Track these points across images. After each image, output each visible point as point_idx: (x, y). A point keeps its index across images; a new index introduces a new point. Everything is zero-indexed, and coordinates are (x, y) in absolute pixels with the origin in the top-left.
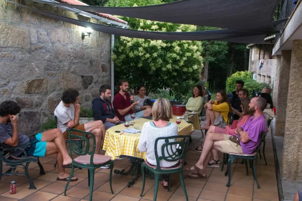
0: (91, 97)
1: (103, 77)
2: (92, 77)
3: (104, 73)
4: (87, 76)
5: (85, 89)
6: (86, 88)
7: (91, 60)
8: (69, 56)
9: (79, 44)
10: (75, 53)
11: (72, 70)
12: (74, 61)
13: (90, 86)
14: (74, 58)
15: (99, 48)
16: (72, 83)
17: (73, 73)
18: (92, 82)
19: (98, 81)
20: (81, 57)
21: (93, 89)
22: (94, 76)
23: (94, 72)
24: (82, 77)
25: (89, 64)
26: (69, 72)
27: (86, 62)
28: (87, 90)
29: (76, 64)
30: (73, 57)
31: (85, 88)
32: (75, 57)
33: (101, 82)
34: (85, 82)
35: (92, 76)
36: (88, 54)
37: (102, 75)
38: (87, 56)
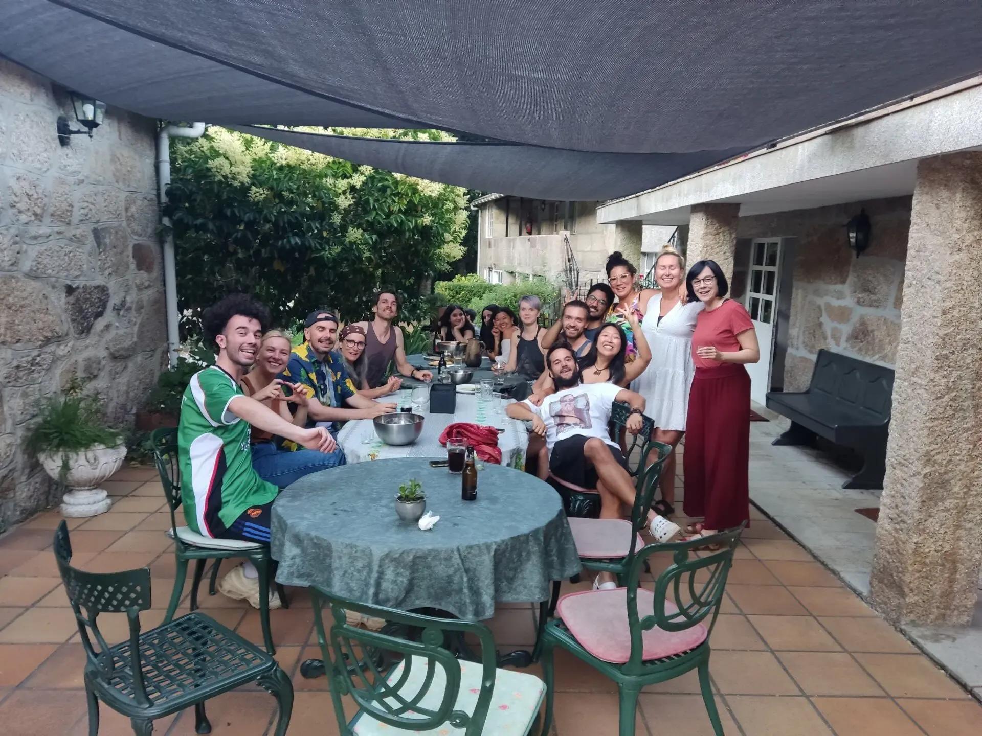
0: (103, 362)
1: (140, 288)
2: (103, 290)
3: (144, 274)
4: (85, 287)
5: (83, 335)
6: (85, 331)
7: (96, 226)
8: (13, 206)
9: (50, 165)
10: (35, 196)
11: (27, 265)
12: (33, 230)
13: (100, 324)
14: (33, 218)
15: (121, 185)
16: (32, 314)
17: (33, 275)
18: (104, 307)
19: (123, 303)
20: (60, 216)
21: (113, 333)
22: (112, 285)
23: (110, 270)
24: (70, 290)
25: (90, 241)
26: (15, 274)
27: (78, 232)
28: (91, 340)
29: (40, 240)
30: (29, 214)
31: (83, 332)
32: (35, 214)
33: (134, 306)
34: (81, 311)
35: (104, 286)
36: (86, 204)
37: (138, 281)
38: (82, 211)
